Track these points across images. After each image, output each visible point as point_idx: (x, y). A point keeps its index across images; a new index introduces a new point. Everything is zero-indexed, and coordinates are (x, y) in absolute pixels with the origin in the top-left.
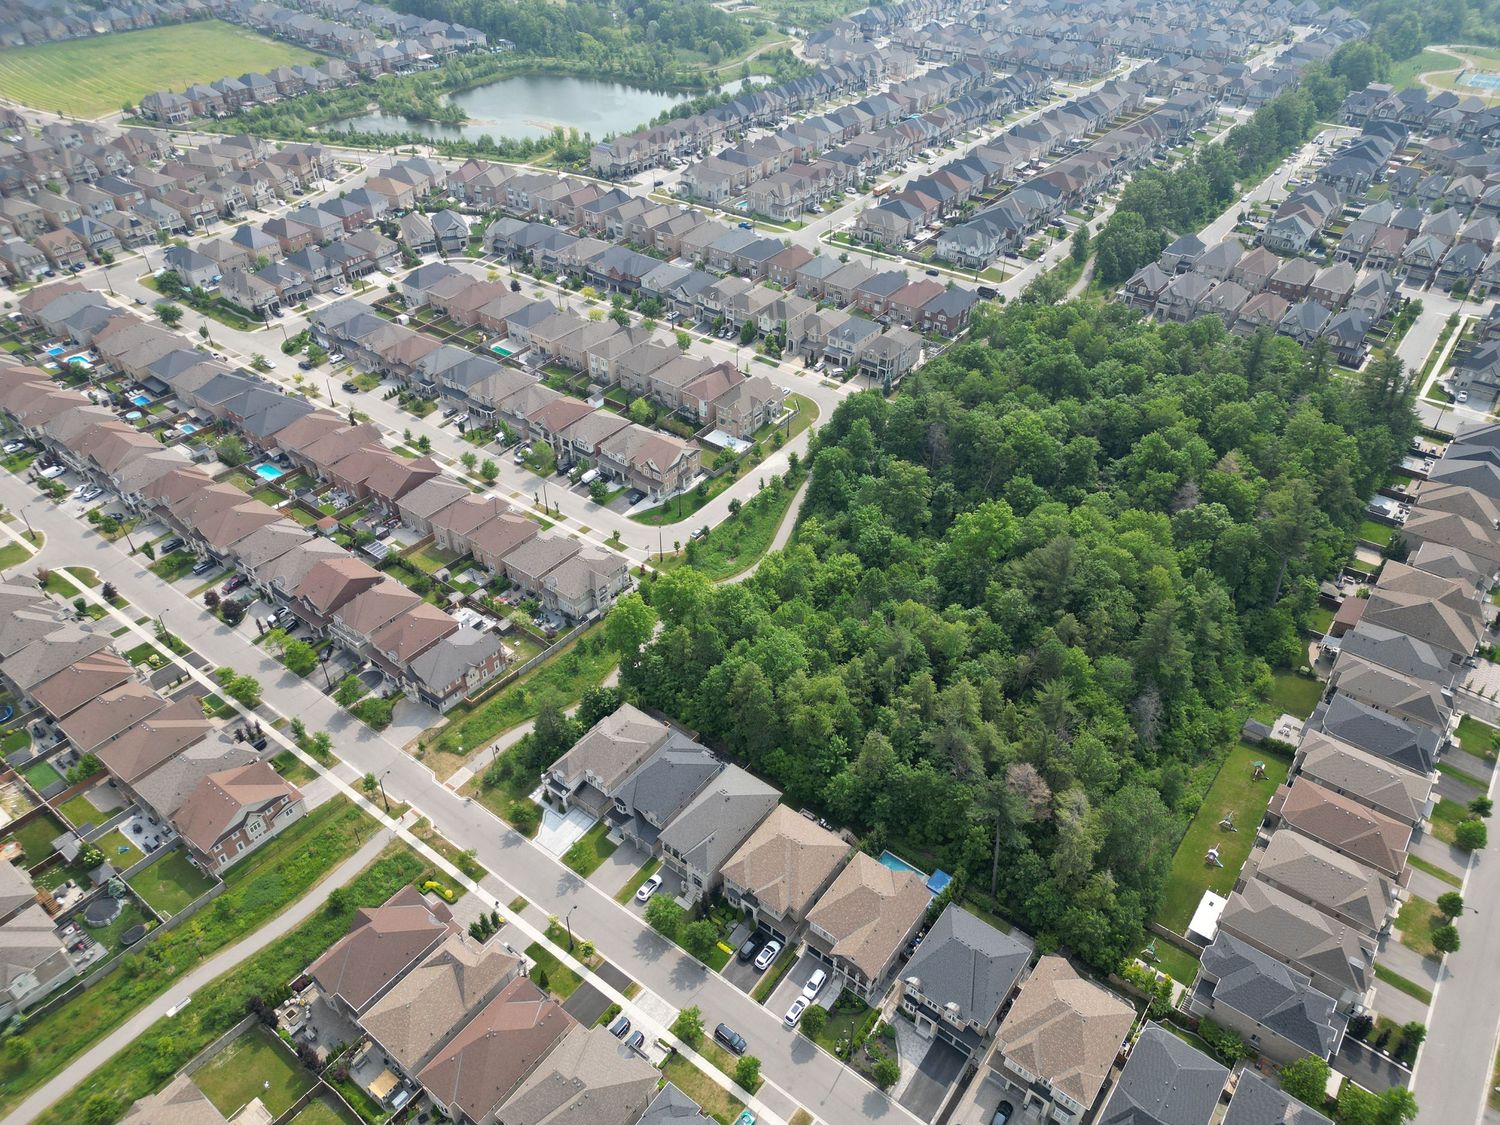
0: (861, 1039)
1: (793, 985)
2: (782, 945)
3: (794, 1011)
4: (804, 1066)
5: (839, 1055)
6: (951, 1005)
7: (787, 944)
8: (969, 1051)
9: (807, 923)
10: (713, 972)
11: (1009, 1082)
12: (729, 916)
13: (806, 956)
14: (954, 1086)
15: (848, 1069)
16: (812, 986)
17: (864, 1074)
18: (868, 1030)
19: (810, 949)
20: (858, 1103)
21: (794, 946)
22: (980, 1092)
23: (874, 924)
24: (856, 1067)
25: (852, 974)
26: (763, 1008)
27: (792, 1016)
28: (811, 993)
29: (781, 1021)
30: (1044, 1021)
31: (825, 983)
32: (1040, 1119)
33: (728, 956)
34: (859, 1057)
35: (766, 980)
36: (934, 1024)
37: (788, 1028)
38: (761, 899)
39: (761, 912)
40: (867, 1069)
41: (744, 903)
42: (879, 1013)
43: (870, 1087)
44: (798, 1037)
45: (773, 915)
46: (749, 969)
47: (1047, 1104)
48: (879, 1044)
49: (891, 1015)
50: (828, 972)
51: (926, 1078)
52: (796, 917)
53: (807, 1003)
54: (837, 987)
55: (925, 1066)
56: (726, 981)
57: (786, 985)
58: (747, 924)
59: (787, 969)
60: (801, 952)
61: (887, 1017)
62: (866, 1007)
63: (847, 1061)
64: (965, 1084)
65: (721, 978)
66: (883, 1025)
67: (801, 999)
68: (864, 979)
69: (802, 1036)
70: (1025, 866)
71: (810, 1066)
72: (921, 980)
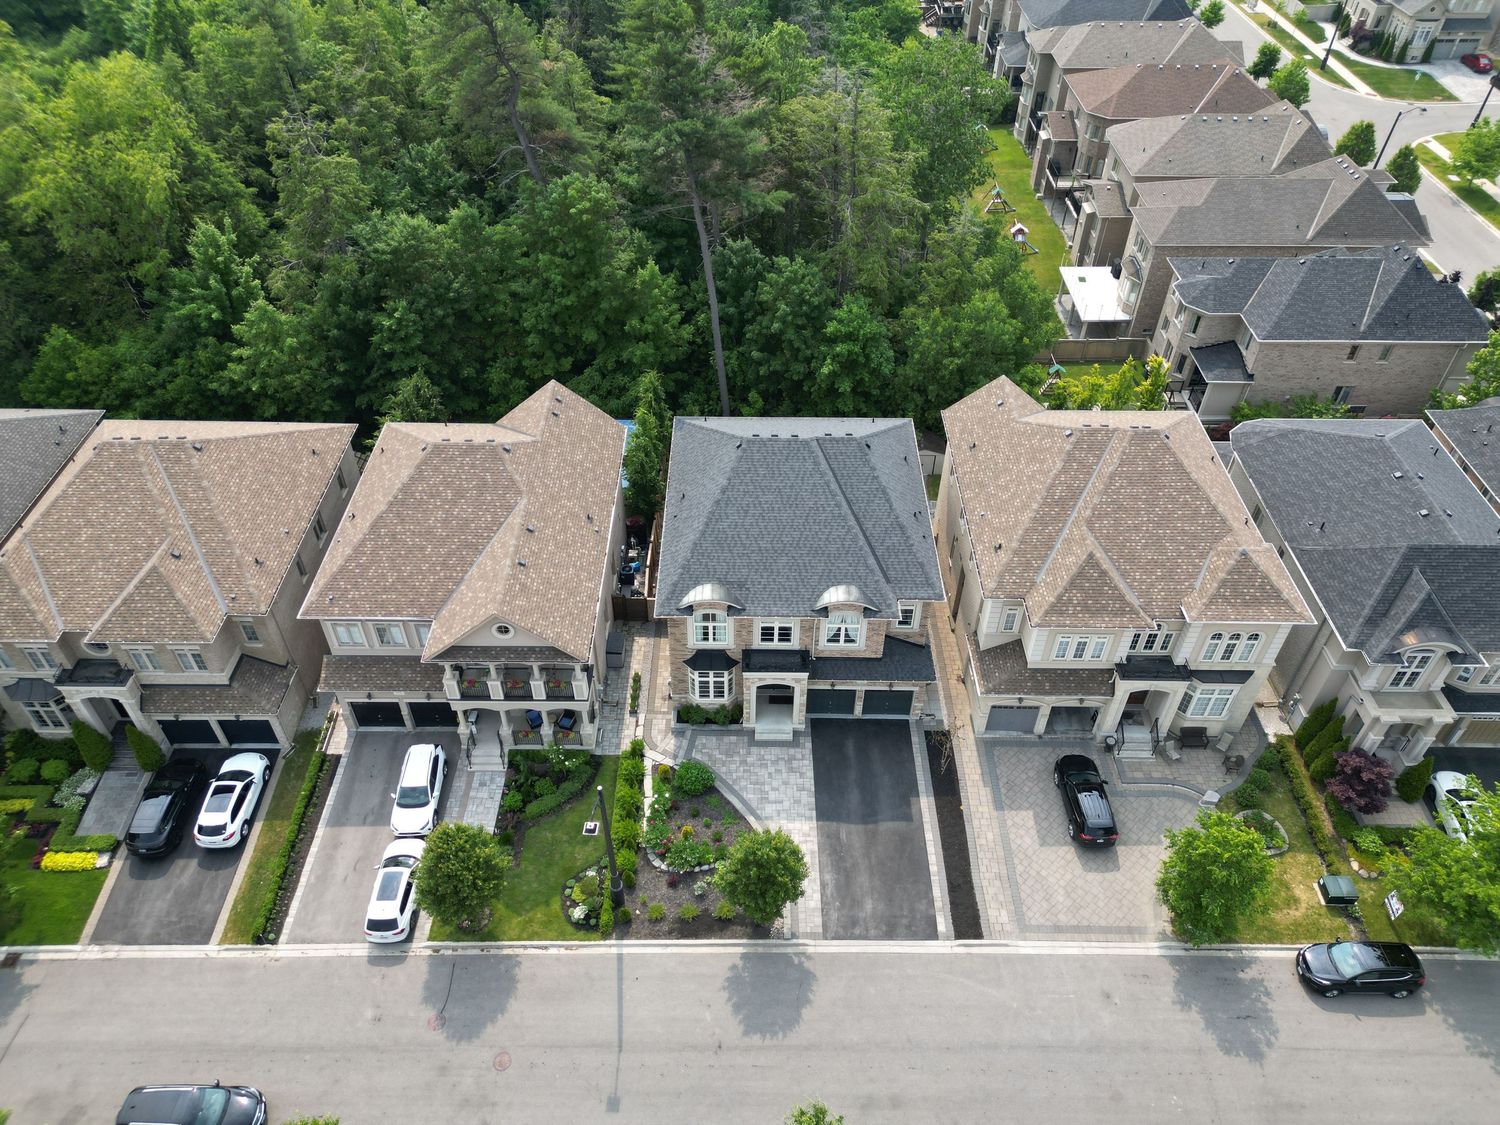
0: (631, 843)
1: (354, 836)
2: (273, 756)
3: (385, 894)
4: (496, 1032)
5: (588, 927)
6: (834, 595)
7: (284, 743)
8: (904, 701)
10: (46, 953)
11: (1046, 703)
12: (49, 770)
13: (358, 742)
15: (633, 948)
16: (413, 798)
17: (689, 928)
18: (633, 812)
20: (717, 1016)
22: (991, 776)
24: (657, 927)
26: (283, 950)
27: (387, 910)
28: (419, 818)
29: (361, 950)
30: (1074, 494)
31: (447, 771)
32: (1157, 749)
33: (96, 876)
34: (653, 894)
35: (257, 866)
36: (798, 682)
37: (390, 955)
39: (149, 695)
40: (691, 910)
41: (77, 696)
42: (637, 752)
43: (724, 952)
44: (436, 960)
45: (195, 676)
46: (185, 872)
47: (1176, 689)
48: (687, 829)
49: (670, 743)
50: (451, 744)
51: (851, 833)
52: (272, 645)
53: (417, 848)
54: (488, 764)
55: (828, 806)
56: (113, 951)
57: (334, 845)
58: (129, 759)
59: (314, 801)
60: (339, 741)
61: (663, 749)
62: (595, 763)
63: (623, 926)
64: (947, 786)
65: (94, 952)
66: (665, 776)
67: (395, 848)
69: (449, 948)
71: (522, 1013)
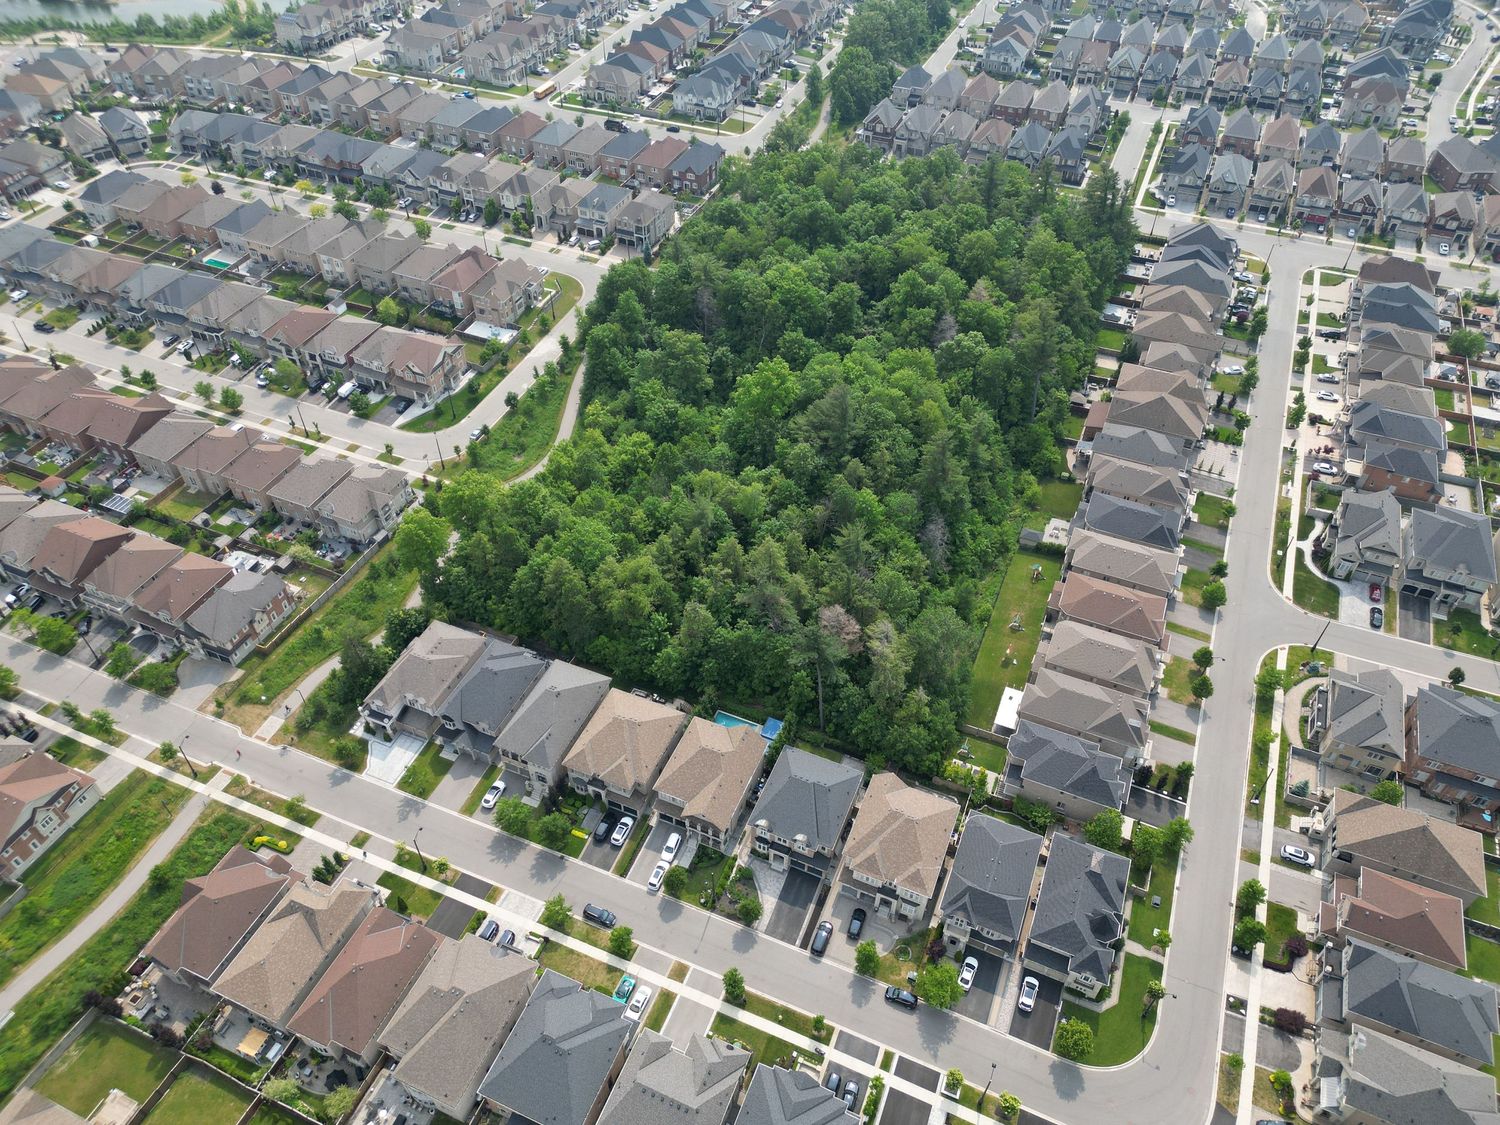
0: (722, 887)
1: (651, 853)
2: (634, 819)
3: (656, 876)
4: (673, 923)
5: (704, 905)
6: (800, 837)
7: (639, 816)
8: (820, 873)
9: (655, 794)
10: (571, 859)
11: (859, 891)
12: (578, 804)
13: (659, 823)
14: (812, 907)
15: (714, 916)
16: (669, 849)
17: (730, 916)
18: (727, 877)
19: (662, 816)
20: (729, 942)
21: (646, 818)
22: (835, 906)
23: (717, 780)
24: (722, 913)
25: (705, 830)
26: (626, 881)
27: (654, 881)
28: (667, 856)
29: (645, 889)
30: (882, 831)
31: (681, 844)
32: (890, 917)
33: (584, 841)
34: (724, 903)
35: (625, 854)
36: (786, 857)
37: (652, 893)
38: (607, 781)
39: (609, 793)
40: (732, 911)
41: (591, 789)
42: (735, 859)
43: (737, 926)
44: (663, 899)
45: (622, 793)
46: (606, 848)
47: (894, 903)
48: (740, 887)
49: (746, 859)
50: (683, 834)
51: (786, 906)
52: (643, 790)
53: (667, 866)
54: (692, 846)
55: (784, 896)
56: (586, 865)
57: (644, 855)
58: (597, 807)
59: (643, 839)
60: (653, 821)
61: (743, 860)
62: (722, 856)
63: (713, 909)
64: (821, 903)
65: (581, 863)
66: (740, 869)
67: (660, 863)
68: (716, 833)
69: (667, 897)
70: (848, 698)
71: (680, 922)
72: (769, 820)
